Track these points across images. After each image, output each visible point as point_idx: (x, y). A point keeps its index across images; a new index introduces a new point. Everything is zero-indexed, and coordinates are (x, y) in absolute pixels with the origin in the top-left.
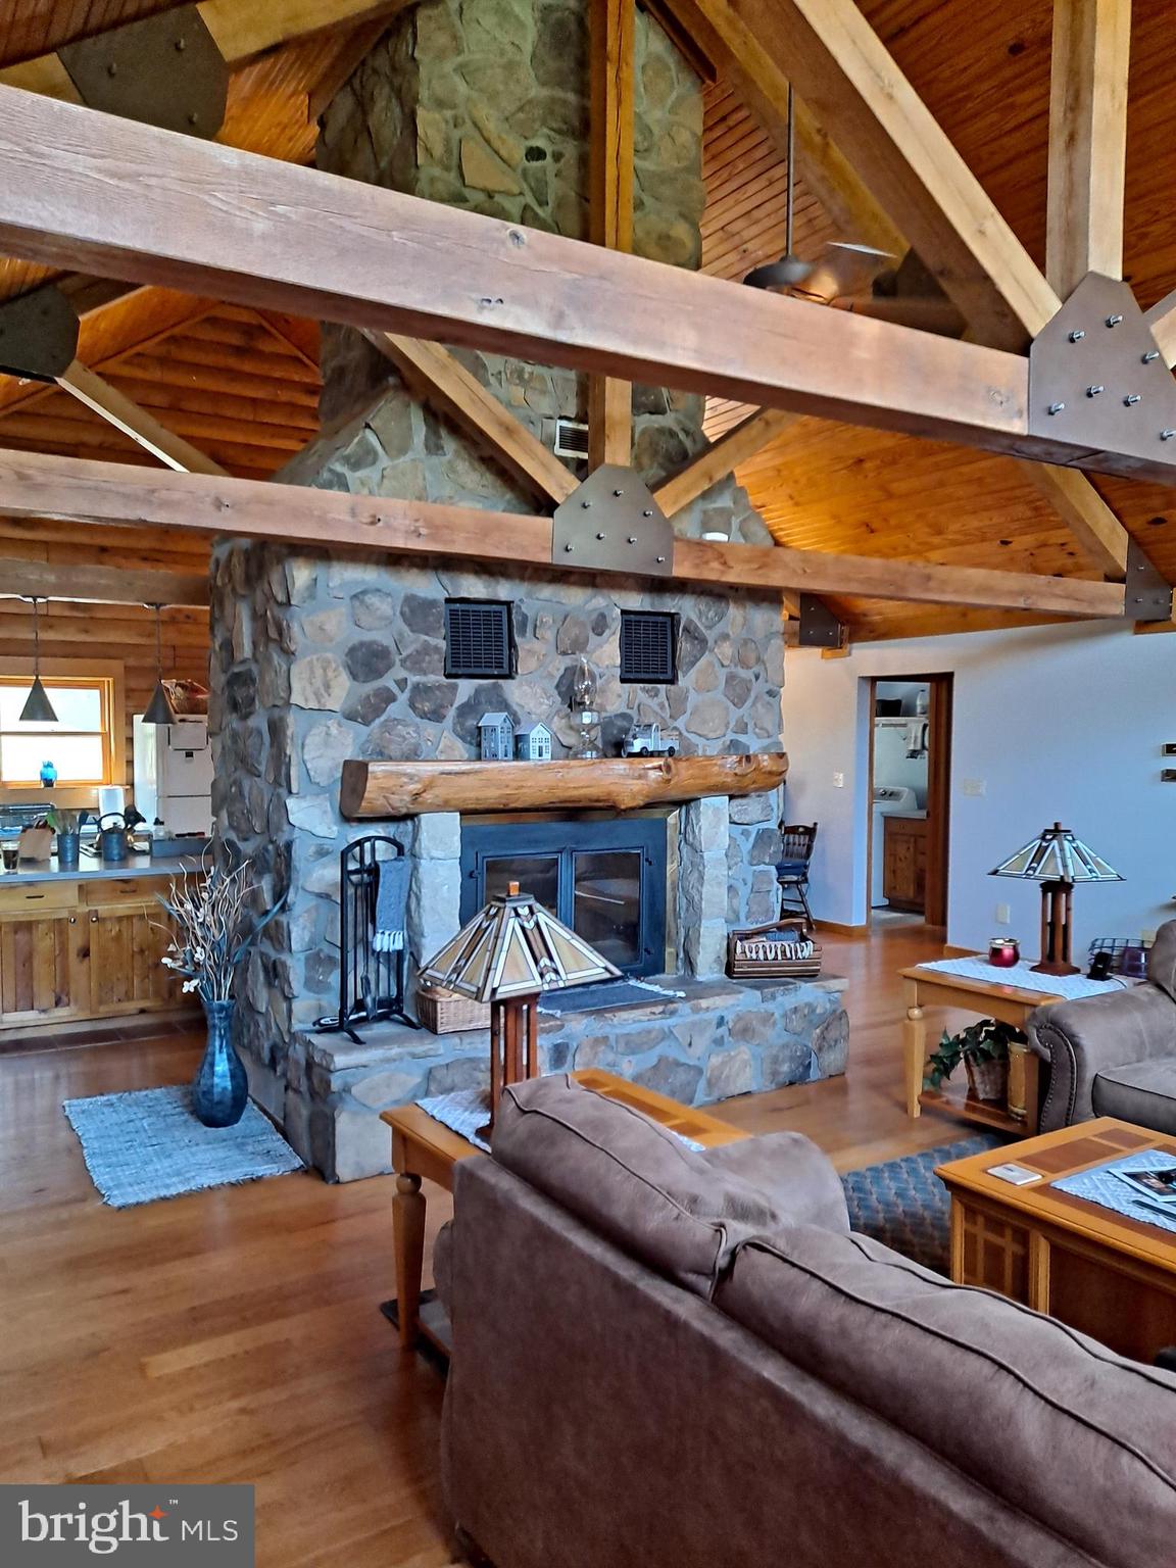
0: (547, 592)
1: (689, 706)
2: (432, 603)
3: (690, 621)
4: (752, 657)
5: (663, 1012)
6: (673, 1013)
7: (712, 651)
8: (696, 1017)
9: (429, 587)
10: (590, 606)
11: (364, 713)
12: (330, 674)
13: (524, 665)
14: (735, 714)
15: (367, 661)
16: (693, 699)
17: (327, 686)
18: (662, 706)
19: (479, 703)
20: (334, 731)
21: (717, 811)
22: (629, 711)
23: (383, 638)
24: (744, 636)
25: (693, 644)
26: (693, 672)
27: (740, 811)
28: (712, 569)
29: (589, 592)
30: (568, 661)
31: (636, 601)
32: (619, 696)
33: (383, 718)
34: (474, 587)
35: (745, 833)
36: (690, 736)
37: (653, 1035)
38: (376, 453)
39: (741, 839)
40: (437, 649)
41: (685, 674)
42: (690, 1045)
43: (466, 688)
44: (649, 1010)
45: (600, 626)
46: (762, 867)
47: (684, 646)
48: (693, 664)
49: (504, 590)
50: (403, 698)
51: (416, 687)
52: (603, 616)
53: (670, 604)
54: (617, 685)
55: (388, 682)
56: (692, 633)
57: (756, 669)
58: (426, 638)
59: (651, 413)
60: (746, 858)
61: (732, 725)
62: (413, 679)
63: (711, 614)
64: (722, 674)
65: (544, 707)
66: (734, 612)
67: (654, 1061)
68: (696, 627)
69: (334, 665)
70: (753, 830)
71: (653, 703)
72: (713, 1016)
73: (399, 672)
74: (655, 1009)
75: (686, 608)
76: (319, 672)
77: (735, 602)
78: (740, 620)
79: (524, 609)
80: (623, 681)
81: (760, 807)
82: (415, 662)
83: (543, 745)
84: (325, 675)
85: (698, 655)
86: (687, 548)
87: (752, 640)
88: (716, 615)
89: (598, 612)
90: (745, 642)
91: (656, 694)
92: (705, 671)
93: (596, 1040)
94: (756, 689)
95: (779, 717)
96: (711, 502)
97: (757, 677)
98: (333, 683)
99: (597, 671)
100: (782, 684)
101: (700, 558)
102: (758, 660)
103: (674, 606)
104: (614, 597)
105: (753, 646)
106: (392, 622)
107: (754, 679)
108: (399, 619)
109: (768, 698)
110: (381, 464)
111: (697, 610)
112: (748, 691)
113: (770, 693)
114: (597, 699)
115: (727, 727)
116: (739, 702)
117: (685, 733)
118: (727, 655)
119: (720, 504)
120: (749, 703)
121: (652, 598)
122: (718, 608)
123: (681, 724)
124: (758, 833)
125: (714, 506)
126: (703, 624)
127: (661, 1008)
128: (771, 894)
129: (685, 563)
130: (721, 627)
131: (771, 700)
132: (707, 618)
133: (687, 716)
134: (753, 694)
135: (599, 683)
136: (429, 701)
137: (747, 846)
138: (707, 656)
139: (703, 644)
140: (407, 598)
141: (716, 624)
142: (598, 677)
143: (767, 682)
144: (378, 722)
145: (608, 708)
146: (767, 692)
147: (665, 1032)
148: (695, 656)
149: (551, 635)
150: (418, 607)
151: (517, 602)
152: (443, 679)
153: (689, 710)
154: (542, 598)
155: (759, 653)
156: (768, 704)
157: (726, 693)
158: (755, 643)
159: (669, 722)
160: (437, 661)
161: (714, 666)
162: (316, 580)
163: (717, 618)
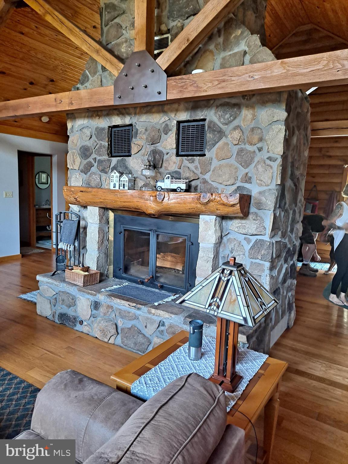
0: (144, 118)
1: (212, 168)
2: (103, 129)
3: (211, 122)
4: (256, 138)
5: (135, 307)
6: (139, 309)
7: (226, 137)
8: (150, 316)
9: (104, 123)
10: (161, 122)
11: (86, 169)
12: (75, 157)
13: (134, 149)
14: (242, 171)
15: (85, 152)
16: (215, 163)
17: (74, 162)
18: (196, 168)
19: (117, 166)
20: (78, 176)
22: (179, 170)
23: (89, 143)
24: (252, 126)
25: (214, 134)
26: (215, 150)
29: (162, 115)
30: (152, 147)
31: (184, 116)
32: (174, 163)
33: (90, 172)
34: (117, 121)
35: (248, 241)
36: (212, 183)
37: (131, 315)
38: (88, 77)
39: (244, 243)
40: (104, 147)
41: (209, 151)
42: (146, 327)
43: (114, 160)
44: (129, 303)
45: (166, 130)
46: (257, 261)
47: (209, 136)
48: (214, 145)
49: (127, 120)
50: (96, 165)
51: (99, 160)
52: (167, 125)
54: (174, 158)
55: (91, 159)
57: (259, 145)
58: (101, 142)
60: (247, 254)
61: (239, 179)
62: (98, 158)
63: (227, 116)
64: (235, 149)
65: (141, 167)
66: (246, 114)
67: (130, 326)
68: (215, 124)
69: (76, 154)
70: (254, 239)
71: (191, 166)
73: (94, 156)
74: (131, 304)
75: (211, 115)
76: (72, 156)
77: (247, 106)
78: (250, 116)
79: (137, 127)
80: (178, 155)
81: (255, 226)
82: (99, 152)
83: (125, 183)
84: (73, 158)
85: (217, 140)
86: (175, 83)
87: (259, 128)
88: (231, 116)
89: (165, 123)
90: (253, 130)
91: (193, 162)
92: (222, 149)
93: (108, 306)
94: (259, 156)
95: (277, 174)
96: (230, 51)
97: (260, 150)
98: (75, 160)
99: (165, 152)
100: (282, 154)
101: (182, 87)
102: (261, 140)
103: (202, 115)
104: (172, 115)
105: (259, 131)
106: (91, 138)
107: (257, 151)
108: (94, 137)
109: (268, 162)
110: (90, 80)
111: (218, 116)
112: (252, 159)
113: (270, 158)
114: (164, 165)
115: (236, 179)
116: (246, 165)
117: (210, 182)
118: (237, 138)
119: (236, 50)
120: (253, 165)
121: (191, 113)
122: (232, 112)
123: (207, 177)
124: (256, 241)
125: (231, 53)
126: (221, 122)
127: (134, 305)
128: (262, 278)
129: (174, 91)
130: (235, 123)
131: (271, 163)
132: (224, 119)
133: (210, 173)
134: (256, 160)
135: (165, 157)
136: (102, 166)
137: (247, 247)
138: (224, 140)
139: (221, 133)
140: (96, 128)
141: (231, 122)
142: (165, 155)
143: (268, 152)
144: (89, 173)
145: (169, 169)
146: (267, 158)
147: (136, 316)
148: (215, 141)
149: (145, 137)
150: (99, 131)
151: (134, 124)
152: (106, 157)
153: (212, 170)
154: (142, 120)
155: (263, 135)
156: (268, 165)
157: (236, 159)
158: (261, 129)
159: (200, 175)
160: (105, 151)
161: (228, 145)
162: (73, 126)
163: (232, 118)
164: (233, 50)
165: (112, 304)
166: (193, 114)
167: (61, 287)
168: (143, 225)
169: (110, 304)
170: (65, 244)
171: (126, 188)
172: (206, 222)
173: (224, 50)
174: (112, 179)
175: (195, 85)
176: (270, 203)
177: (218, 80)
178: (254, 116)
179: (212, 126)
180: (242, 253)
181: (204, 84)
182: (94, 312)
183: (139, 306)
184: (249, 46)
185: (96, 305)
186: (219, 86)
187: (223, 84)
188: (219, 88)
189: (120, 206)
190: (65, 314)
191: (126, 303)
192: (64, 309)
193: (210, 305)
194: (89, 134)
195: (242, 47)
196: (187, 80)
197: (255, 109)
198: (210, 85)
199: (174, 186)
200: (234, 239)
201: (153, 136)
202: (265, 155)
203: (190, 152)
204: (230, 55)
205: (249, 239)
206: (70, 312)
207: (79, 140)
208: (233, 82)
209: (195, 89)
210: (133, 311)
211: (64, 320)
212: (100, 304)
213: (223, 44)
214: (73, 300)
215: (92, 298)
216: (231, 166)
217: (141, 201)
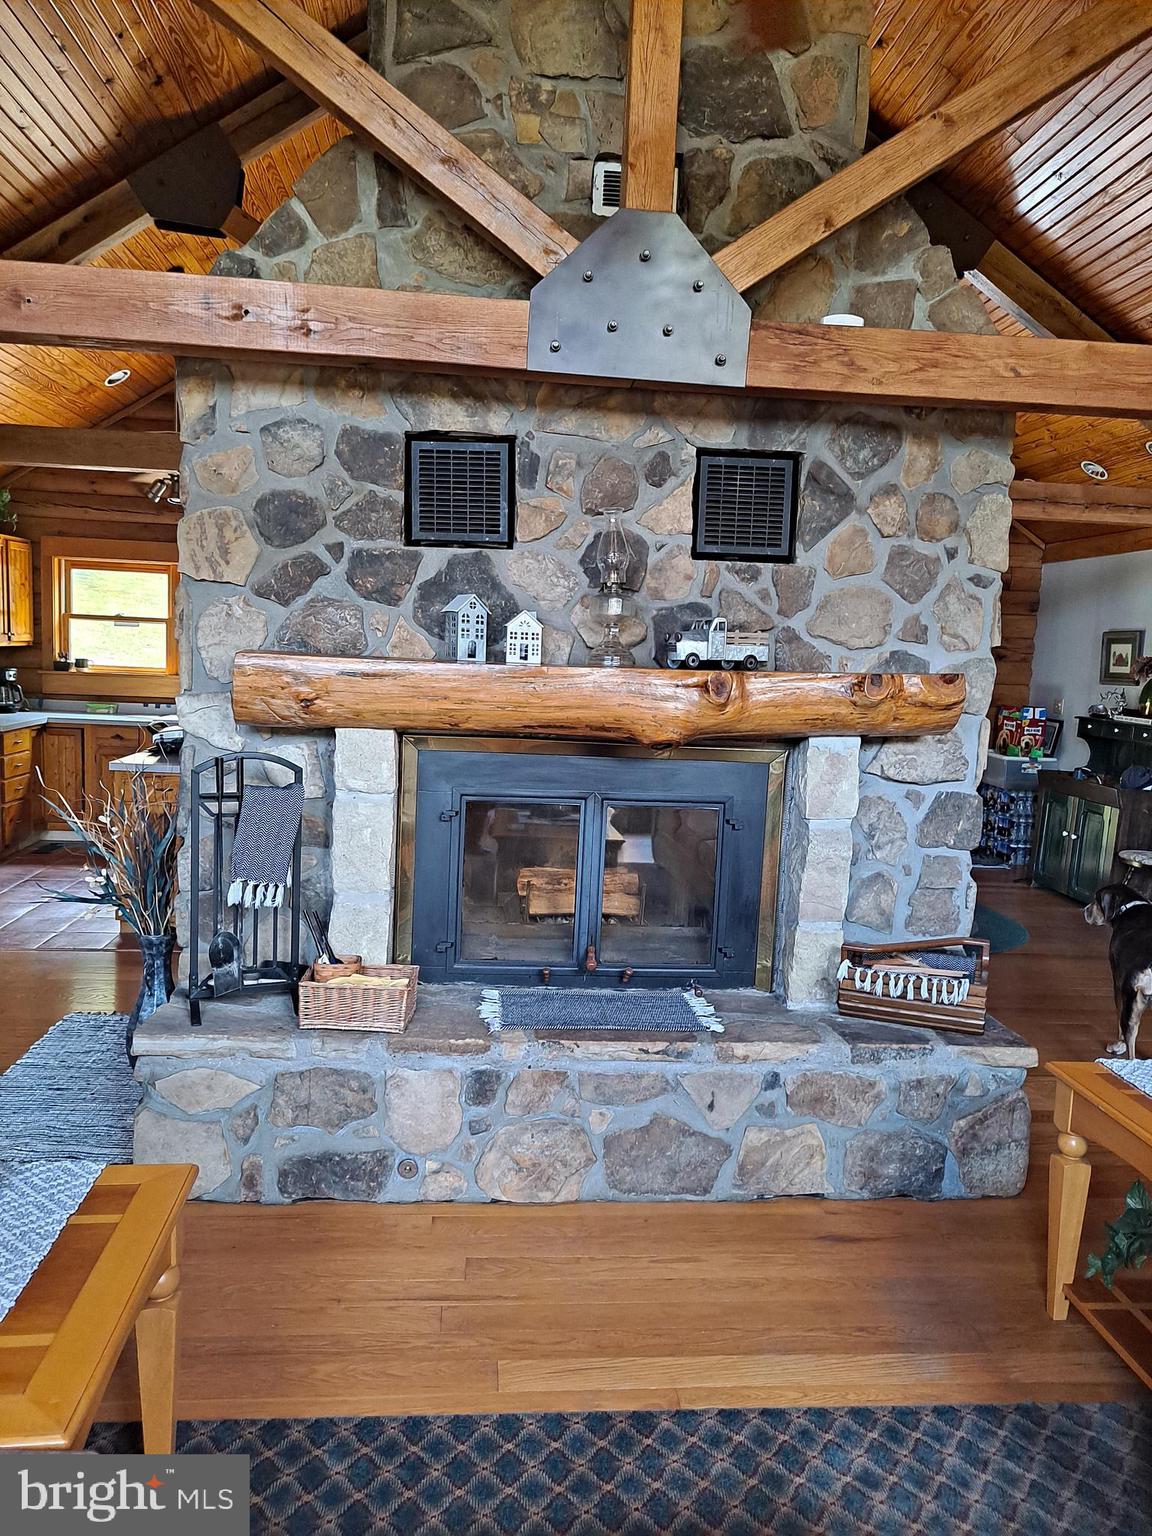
0: (569, 423)
1: (816, 596)
2: (385, 439)
3: (820, 465)
4: (943, 523)
5: (664, 1052)
6: (680, 1055)
7: (862, 511)
8: (727, 1068)
10: (641, 443)
11: (290, 586)
12: (229, 534)
13: (528, 525)
14: (904, 610)
15: (285, 518)
16: (823, 586)
17: (225, 551)
18: (764, 596)
19: (453, 581)
20: (238, 611)
21: (835, 759)
22: (705, 601)
23: (308, 486)
24: (929, 490)
25: (824, 500)
26: (825, 545)
27: (900, 762)
28: (824, 374)
29: (640, 421)
31: (724, 436)
32: (689, 578)
33: (309, 595)
34: (450, 416)
35: (915, 799)
36: (814, 642)
37: (645, 1082)
38: (304, 230)
39: (904, 806)
40: (388, 504)
41: (809, 546)
42: (711, 1107)
43: (435, 558)
45: (659, 471)
46: (943, 851)
47: (810, 504)
48: (823, 532)
49: (498, 422)
50: (339, 569)
51: (357, 555)
52: (663, 457)
53: (784, 440)
54: (685, 562)
55: (317, 547)
56: (823, 480)
57: (950, 542)
58: (374, 487)
59: (765, 137)
60: (912, 835)
61: (895, 630)
62: (352, 544)
63: (864, 454)
64: (882, 549)
65: (559, 589)
66: (912, 453)
67: (645, 1121)
68: (831, 474)
69: (234, 523)
70: (930, 793)
71: (749, 591)
72: (760, 1071)
73: (331, 534)
74: (648, 1046)
75: (817, 445)
76: (212, 531)
77: (917, 435)
78: (923, 462)
79: (535, 448)
80: (696, 555)
81: (942, 758)
82: (357, 520)
83: (529, 642)
84: (221, 536)
85: (834, 519)
86: (777, 342)
87: (945, 496)
88: (874, 456)
89: (655, 451)
90: (932, 498)
91: (754, 577)
92: (847, 544)
93: (545, 1075)
94: (947, 572)
95: (994, 619)
96: (875, 274)
97: (951, 554)
98: (233, 547)
99: (650, 539)
100: (1005, 568)
101: (801, 356)
102: (954, 527)
103: (791, 442)
104: (686, 429)
105: (947, 505)
106: (321, 464)
107: (944, 558)
108: (333, 461)
109: (971, 588)
110: (310, 245)
111: (837, 449)
112: (933, 576)
113: (977, 580)
114: (650, 582)
115: (885, 630)
116: (914, 594)
117: (806, 638)
118: (893, 519)
119: (892, 276)
120: (933, 594)
121: (754, 431)
122: (880, 444)
123: (798, 623)
124: (938, 798)
125: (879, 279)
126: (847, 469)
127: (661, 1046)
128: (956, 893)
129: (773, 364)
130: (884, 475)
131: (978, 591)
132: (856, 461)
133: (810, 611)
134: (941, 581)
135: (653, 558)
136: (375, 574)
137: (914, 816)
138: (853, 520)
139: (845, 500)
140: (345, 432)
141: (874, 470)
142: (652, 550)
143: (971, 562)
144: (301, 601)
145: (667, 595)
146: (970, 579)
147: (667, 1081)
148: (829, 520)
149: (573, 485)
150: (361, 443)
151: (521, 436)
152: (398, 545)
153: (814, 603)
154: (561, 428)
155: (958, 516)
156: (971, 597)
157: (888, 578)
158: (952, 500)
159: (777, 620)
160: (393, 521)
161: (866, 536)
162: (213, 408)
163: (876, 461)
164: (884, 273)
165: (563, 1064)
166: (759, 434)
167: (293, 1053)
169: (550, 1066)
171: (535, 659)
173: (861, 267)
175: (846, 359)
176: (978, 695)
177: (917, 359)
178: (935, 463)
179: (823, 476)
180: (898, 835)
181: (875, 360)
182: (480, 1111)
183: (680, 1046)
184: (925, 273)
185: (482, 1087)
186: (920, 375)
187: (933, 373)
188: (921, 381)
190: (326, 1159)
191: (619, 1047)
192: (311, 1139)
194: (315, 451)
195: (907, 271)
196: (820, 341)
197: (937, 446)
198: (893, 367)
199: (738, 654)
200: (880, 798)
201: (612, 485)
202: (960, 569)
203: (734, 547)
204: (879, 284)
205: (918, 794)
206: (346, 1141)
207: (253, 468)
208: (960, 373)
209: (845, 371)
210: (656, 1067)
211: (319, 1182)
212: (498, 1077)
213: (858, 248)
214: (364, 1091)
215: (463, 1065)
216: (873, 593)
217: (638, 701)
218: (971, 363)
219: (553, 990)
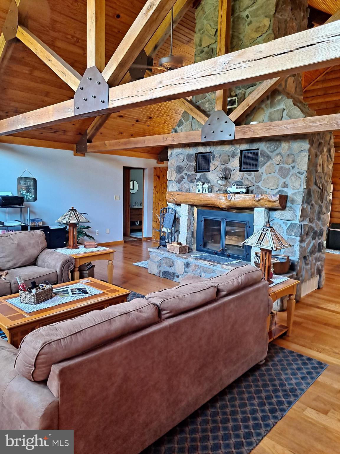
0: (219, 148)
1: (263, 178)
2: (192, 155)
3: (262, 151)
4: (290, 160)
5: (213, 265)
7: (272, 159)
9: (192, 151)
10: (230, 150)
11: (179, 181)
12: (172, 173)
13: (212, 167)
14: (282, 181)
15: (179, 170)
16: (265, 176)
17: (172, 176)
18: (253, 179)
19: (201, 178)
20: (174, 185)
22: (241, 180)
23: (182, 164)
24: (288, 153)
25: (264, 158)
26: (264, 168)
27: (280, 215)
29: (231, 146)
30: (224, 166)
31: (245, 147)
32: (238, 176)
33: (182, 182)
34: (201, 149)
35: (286, 224)
36: (263, 188)
37: (210, 270)
38: (183, 122)
39: (283, 225)
40: (192, 166)
41: (261, 168)
43: (199, 175)
44: (209, 262)
45: (234, 156)
46: (292, 237)
47: (261, 159)
48: (264, 165)
49: (208, 149)
50: (186, 177)
51: (188, 175)
53: (255, 146)
54: (238, 173)
55: (183, 174)
56: (264, 155)
57: (293, 165)
58: (190, 163)
59: (252, 87)
60: (285, 232)
61: (280, 185)
62: (188, 173)
63: (273, 147)
64: (278, 167)
65: (217, 179)
66: (284, 145)
68: (265, 152)
69: (173, 171)
70: (289, 223)
71: (249, 177)
73: (185, 172)
74: (210, 263)
75: (262, 147)
76: (170, 173)
77: (285, 141)
78: (287, 147)
79: (214, 153)
80: (241, 171)
81: (290, 214)
82: (188, 169)
84: (171, 173)
85: (266, 162)
86: (240, 130)
87: (292, 154)
88: (275, 147)
89: (233, 151)
90: (288, 155)
91: (250, 175)
92: (269, 167)
93: (196, 265)
94: (292, 172)
95: (304, 182)
96: (274, 109)
97: (293, 167)
98: (173, 175)
99: (232, 169)
100: (306, 169)
101: (244, 132)
102: (294, 161)
103: (257, 147)
104: (238, 146)
105: (293, 156)
106: (184, 160)
107: (291, 168)
108: (186, 160)
109: (298, 175)
110: (184, 125)
111: (267, 147)
112: (288, 173)
113: (299, 173)
114: (232, 177)
115: (278, 185)
116: (285, 177)
117: (261, 187)
118: (278, 161)
119: (278, 108)
120: (289, 177)
121: (250, 145)
122: (276, 144)
123: (260, 184)
124: (291, 224)
125: (275, 109)
126: (269, 151)
127: (212, 263)
128: (295, 247)
129: (239, 134)
130: (278, 151)
131: (300, 176)
132: (271, 149)
133: (262, 181)
134: (291, 173)
135: (233, 172)
136: (190, 178)
137: (285, 228)
138: (270, 162)
139: (269, 158)
140: (187, 154)
141: (275, 150)
142: (232, 171)
143: (298, 169)
144: (181, 183)
145: (235, 179)
146: (298, 173)
147: (213, 270)
148: (265, 162)
149: (219, 160)
150: (189, 156)
151: (212, 152)
152: (193, 173)
153: (262, 180)
154: (218, 149)
155: (295, 158)
156: (298, 177)
157: (278, 174)
158: (294, 155)
159: (255, 184)
160: (192, 169)
161: (273, 164)
162: (172, 153)
163: (275, 148)
164: (277, 108)
165: (198, 264)
166: (251, 146)
167: (165, 254)
168: (217, 216)
169: (197, 264)
170: (166, 228)
171: (207, 192)
172: (259, 213)
173: (271, 107)
174: (198, 186)
175: (252, 131)
176: (299, 200)
177: (266, 128)
178: (289, 147)
179: (263, 153)
180: (282, 232)
181: (258, 130)
182: (186, 269)
183: (215, 264)
184: (286, 106)
185: (188, 265)
186: (267, 132)
187: (269, 131)
188: (267, 133)
189: (203, 204)
190: (167, 272)
191: (207, 263)
192: (167, 269)
193: (257, 243)
194: (183, 158)
195: (282, 106)
196: (247, 128)
197: (290, 143)
198: (261, 131)
199: (238, 191)
200: (277, 223)
201: (225, 159)
202: (296, 171)
203: (248, 169)
204: (275, 111)
205: (286, 223)
206: (171, 270)
207: (176, 162)
208: (275, 130)
209: (252, 133)
210: (212, 267)
211: (166, 275)
212: (190, 264)
213: (270, 104)
214: (172, 262)
215: (185, 261)
216: (275, 177)
217: (217, 200)
218: (277, 127)
219: (217, 256)
